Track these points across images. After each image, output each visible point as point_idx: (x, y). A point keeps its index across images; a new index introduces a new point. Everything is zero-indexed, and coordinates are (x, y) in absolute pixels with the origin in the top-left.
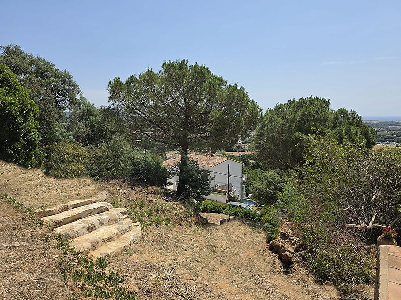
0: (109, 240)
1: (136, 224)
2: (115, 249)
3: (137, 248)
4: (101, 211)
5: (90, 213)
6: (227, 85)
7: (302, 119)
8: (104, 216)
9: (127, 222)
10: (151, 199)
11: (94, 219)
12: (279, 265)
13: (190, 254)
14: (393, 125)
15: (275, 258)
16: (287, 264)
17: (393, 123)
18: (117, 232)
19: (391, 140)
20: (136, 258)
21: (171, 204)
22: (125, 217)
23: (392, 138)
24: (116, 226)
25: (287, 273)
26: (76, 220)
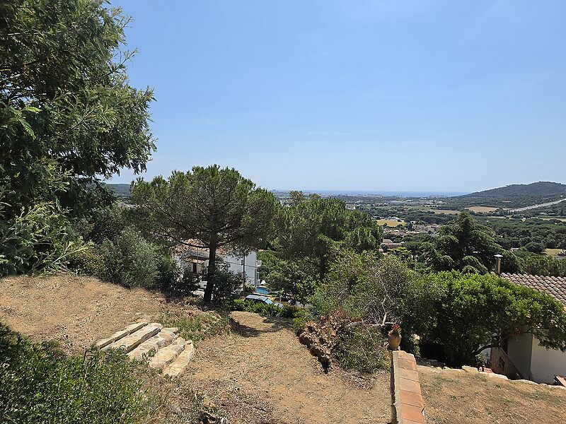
0: (171, 361)
1: (188, 342)
2: (180, 370)
3: (196, 366)
4: (154, 334)
5: (146, 337)
6: (256, 188)
7: (324, 220)
8: (160, 339)
9: (180, 341)
10: (190, 312)
11: (152, 343)
12: (320, 366)
13: (243, 365)
14: (394, 200)
15: (315, 360)
16: (326, 364)
17: (394, 198)
18: (175, 352)
19: (392, 214)
20: (198, 375)
21: (208, 313)
22: (177, 336)
23: (394, 213)
24: (171, 346)
25: (326, 372)
26: (136, 346)
